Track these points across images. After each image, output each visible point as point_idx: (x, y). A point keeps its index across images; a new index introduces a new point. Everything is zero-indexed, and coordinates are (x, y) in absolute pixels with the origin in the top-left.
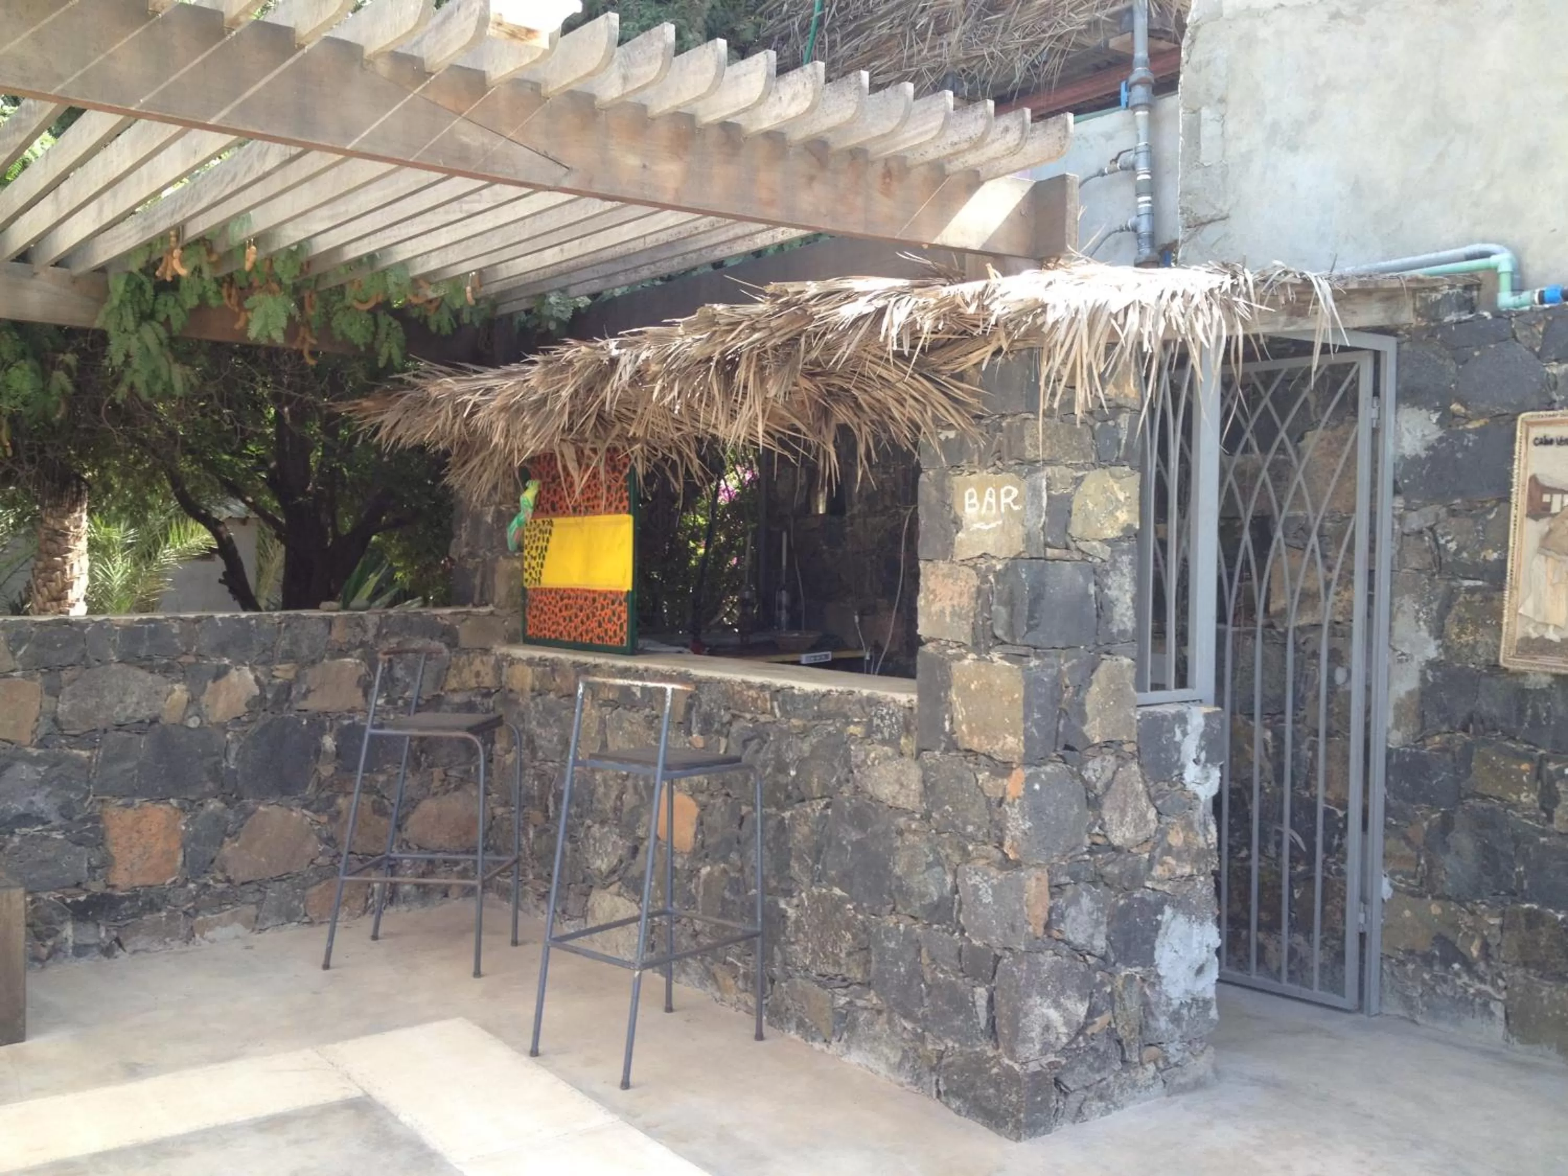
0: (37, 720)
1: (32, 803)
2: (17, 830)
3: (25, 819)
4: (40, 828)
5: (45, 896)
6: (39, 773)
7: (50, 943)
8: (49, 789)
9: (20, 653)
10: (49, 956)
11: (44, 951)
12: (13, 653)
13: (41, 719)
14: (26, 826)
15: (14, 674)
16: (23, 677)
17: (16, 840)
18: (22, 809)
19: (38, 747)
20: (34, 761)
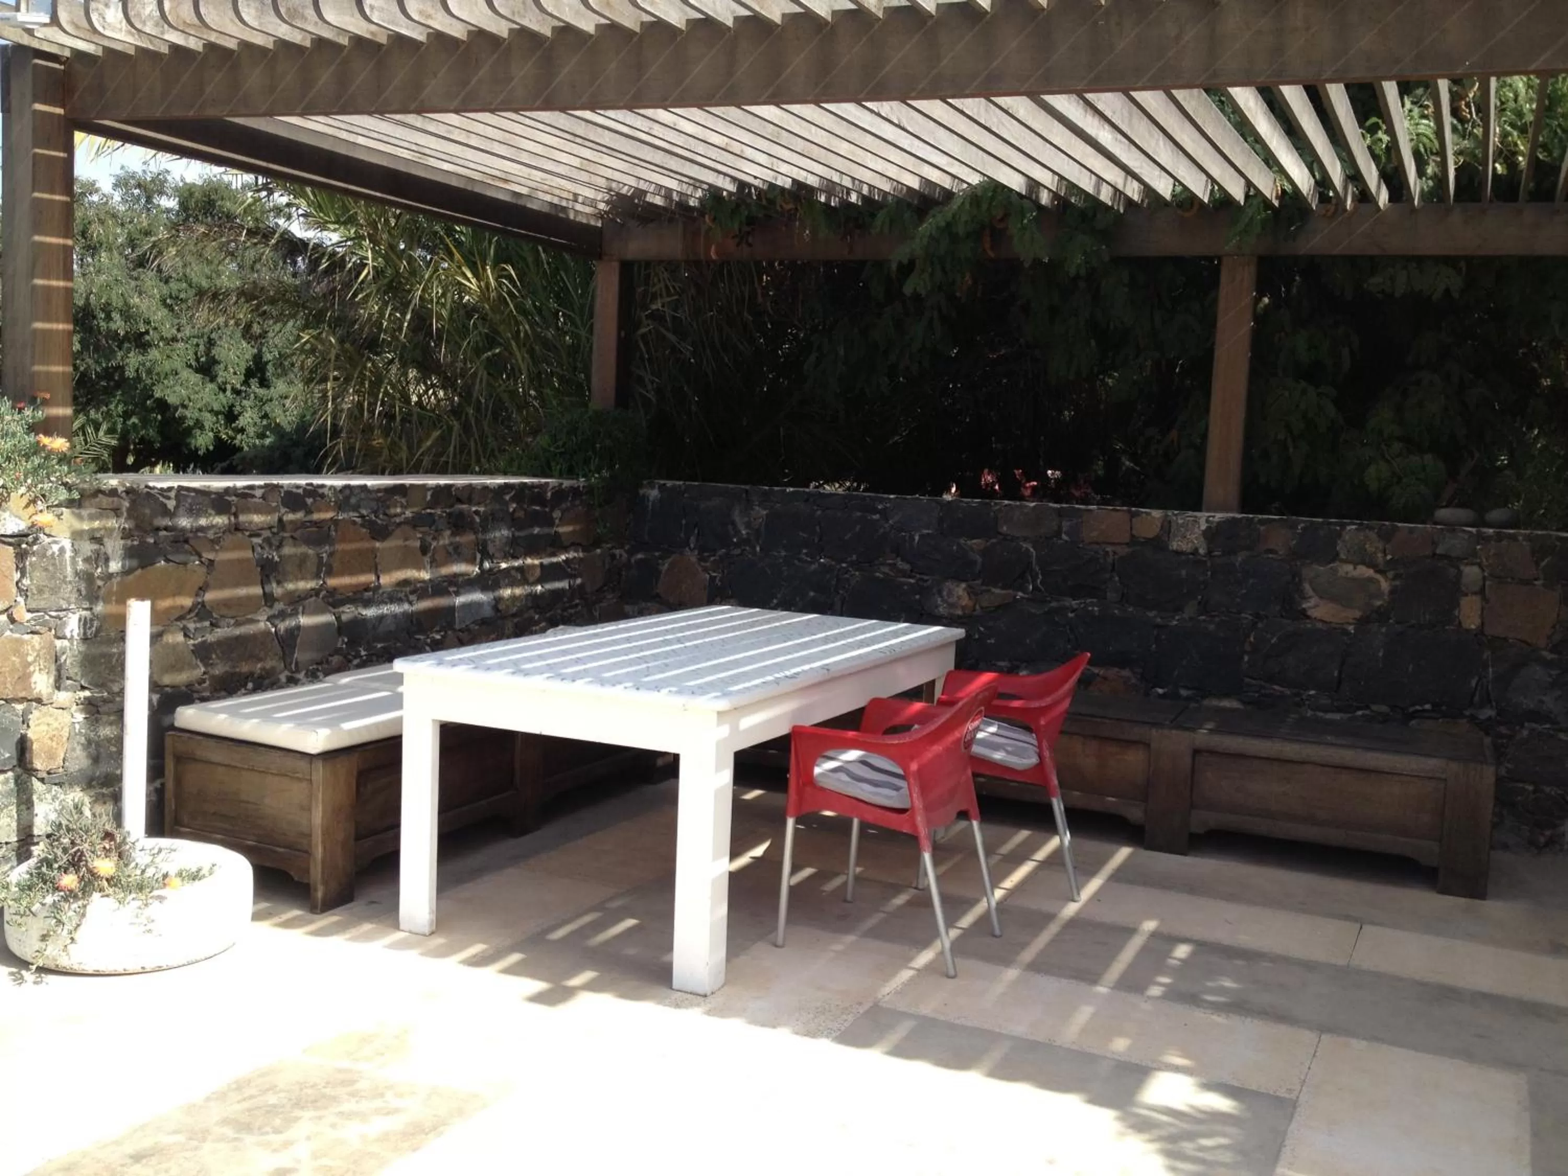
0: (1554, 627)
1: (1542, 702)
2: (1526, 724)
3: (1535, 716)
4: (1548, 726)
5: (1547, 789)
6: (1550, 676)
7: (1548, 833)
8: (1559, 693)
9: (1543, 564)
10: (1546, 845)
11: (1542, 840)
12: (1537, 564)
13: (1557, 627)
14: (1536, 723)
15: (1536, 582)
16: (1544, 585)
17: (1525, 733)
18: (1532, 706)
19: (1551, 651)
20: (1548, 664)
